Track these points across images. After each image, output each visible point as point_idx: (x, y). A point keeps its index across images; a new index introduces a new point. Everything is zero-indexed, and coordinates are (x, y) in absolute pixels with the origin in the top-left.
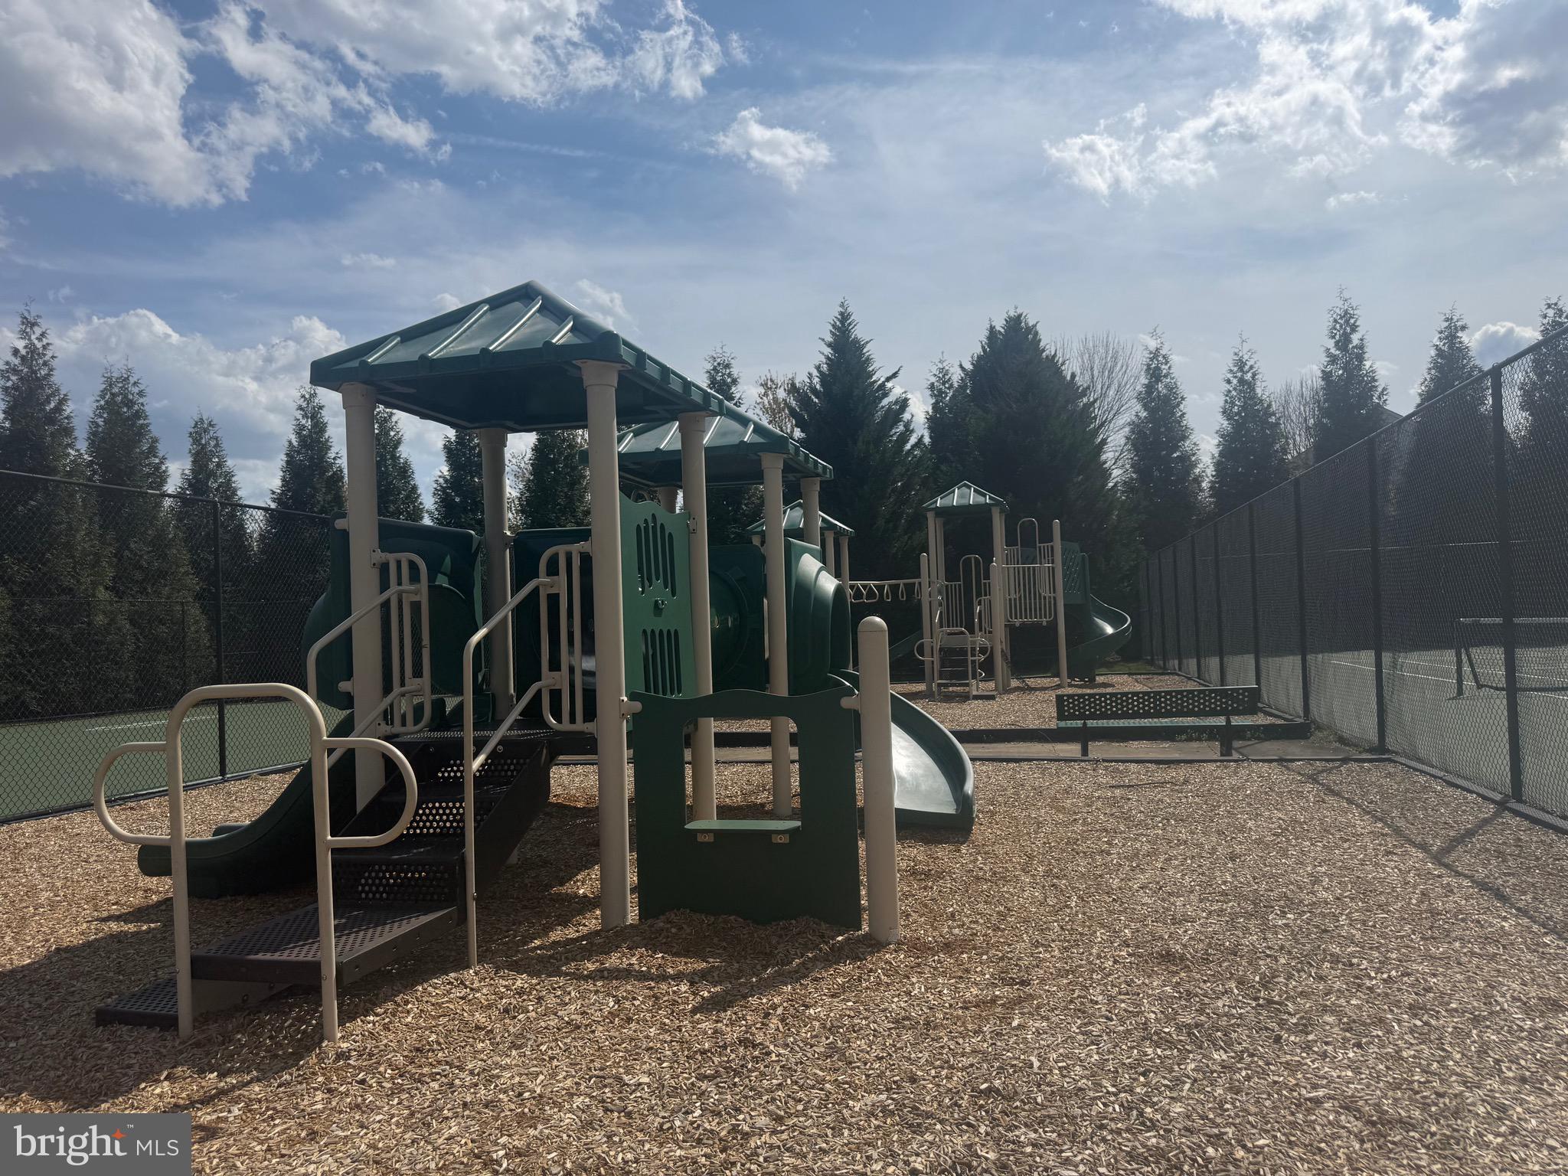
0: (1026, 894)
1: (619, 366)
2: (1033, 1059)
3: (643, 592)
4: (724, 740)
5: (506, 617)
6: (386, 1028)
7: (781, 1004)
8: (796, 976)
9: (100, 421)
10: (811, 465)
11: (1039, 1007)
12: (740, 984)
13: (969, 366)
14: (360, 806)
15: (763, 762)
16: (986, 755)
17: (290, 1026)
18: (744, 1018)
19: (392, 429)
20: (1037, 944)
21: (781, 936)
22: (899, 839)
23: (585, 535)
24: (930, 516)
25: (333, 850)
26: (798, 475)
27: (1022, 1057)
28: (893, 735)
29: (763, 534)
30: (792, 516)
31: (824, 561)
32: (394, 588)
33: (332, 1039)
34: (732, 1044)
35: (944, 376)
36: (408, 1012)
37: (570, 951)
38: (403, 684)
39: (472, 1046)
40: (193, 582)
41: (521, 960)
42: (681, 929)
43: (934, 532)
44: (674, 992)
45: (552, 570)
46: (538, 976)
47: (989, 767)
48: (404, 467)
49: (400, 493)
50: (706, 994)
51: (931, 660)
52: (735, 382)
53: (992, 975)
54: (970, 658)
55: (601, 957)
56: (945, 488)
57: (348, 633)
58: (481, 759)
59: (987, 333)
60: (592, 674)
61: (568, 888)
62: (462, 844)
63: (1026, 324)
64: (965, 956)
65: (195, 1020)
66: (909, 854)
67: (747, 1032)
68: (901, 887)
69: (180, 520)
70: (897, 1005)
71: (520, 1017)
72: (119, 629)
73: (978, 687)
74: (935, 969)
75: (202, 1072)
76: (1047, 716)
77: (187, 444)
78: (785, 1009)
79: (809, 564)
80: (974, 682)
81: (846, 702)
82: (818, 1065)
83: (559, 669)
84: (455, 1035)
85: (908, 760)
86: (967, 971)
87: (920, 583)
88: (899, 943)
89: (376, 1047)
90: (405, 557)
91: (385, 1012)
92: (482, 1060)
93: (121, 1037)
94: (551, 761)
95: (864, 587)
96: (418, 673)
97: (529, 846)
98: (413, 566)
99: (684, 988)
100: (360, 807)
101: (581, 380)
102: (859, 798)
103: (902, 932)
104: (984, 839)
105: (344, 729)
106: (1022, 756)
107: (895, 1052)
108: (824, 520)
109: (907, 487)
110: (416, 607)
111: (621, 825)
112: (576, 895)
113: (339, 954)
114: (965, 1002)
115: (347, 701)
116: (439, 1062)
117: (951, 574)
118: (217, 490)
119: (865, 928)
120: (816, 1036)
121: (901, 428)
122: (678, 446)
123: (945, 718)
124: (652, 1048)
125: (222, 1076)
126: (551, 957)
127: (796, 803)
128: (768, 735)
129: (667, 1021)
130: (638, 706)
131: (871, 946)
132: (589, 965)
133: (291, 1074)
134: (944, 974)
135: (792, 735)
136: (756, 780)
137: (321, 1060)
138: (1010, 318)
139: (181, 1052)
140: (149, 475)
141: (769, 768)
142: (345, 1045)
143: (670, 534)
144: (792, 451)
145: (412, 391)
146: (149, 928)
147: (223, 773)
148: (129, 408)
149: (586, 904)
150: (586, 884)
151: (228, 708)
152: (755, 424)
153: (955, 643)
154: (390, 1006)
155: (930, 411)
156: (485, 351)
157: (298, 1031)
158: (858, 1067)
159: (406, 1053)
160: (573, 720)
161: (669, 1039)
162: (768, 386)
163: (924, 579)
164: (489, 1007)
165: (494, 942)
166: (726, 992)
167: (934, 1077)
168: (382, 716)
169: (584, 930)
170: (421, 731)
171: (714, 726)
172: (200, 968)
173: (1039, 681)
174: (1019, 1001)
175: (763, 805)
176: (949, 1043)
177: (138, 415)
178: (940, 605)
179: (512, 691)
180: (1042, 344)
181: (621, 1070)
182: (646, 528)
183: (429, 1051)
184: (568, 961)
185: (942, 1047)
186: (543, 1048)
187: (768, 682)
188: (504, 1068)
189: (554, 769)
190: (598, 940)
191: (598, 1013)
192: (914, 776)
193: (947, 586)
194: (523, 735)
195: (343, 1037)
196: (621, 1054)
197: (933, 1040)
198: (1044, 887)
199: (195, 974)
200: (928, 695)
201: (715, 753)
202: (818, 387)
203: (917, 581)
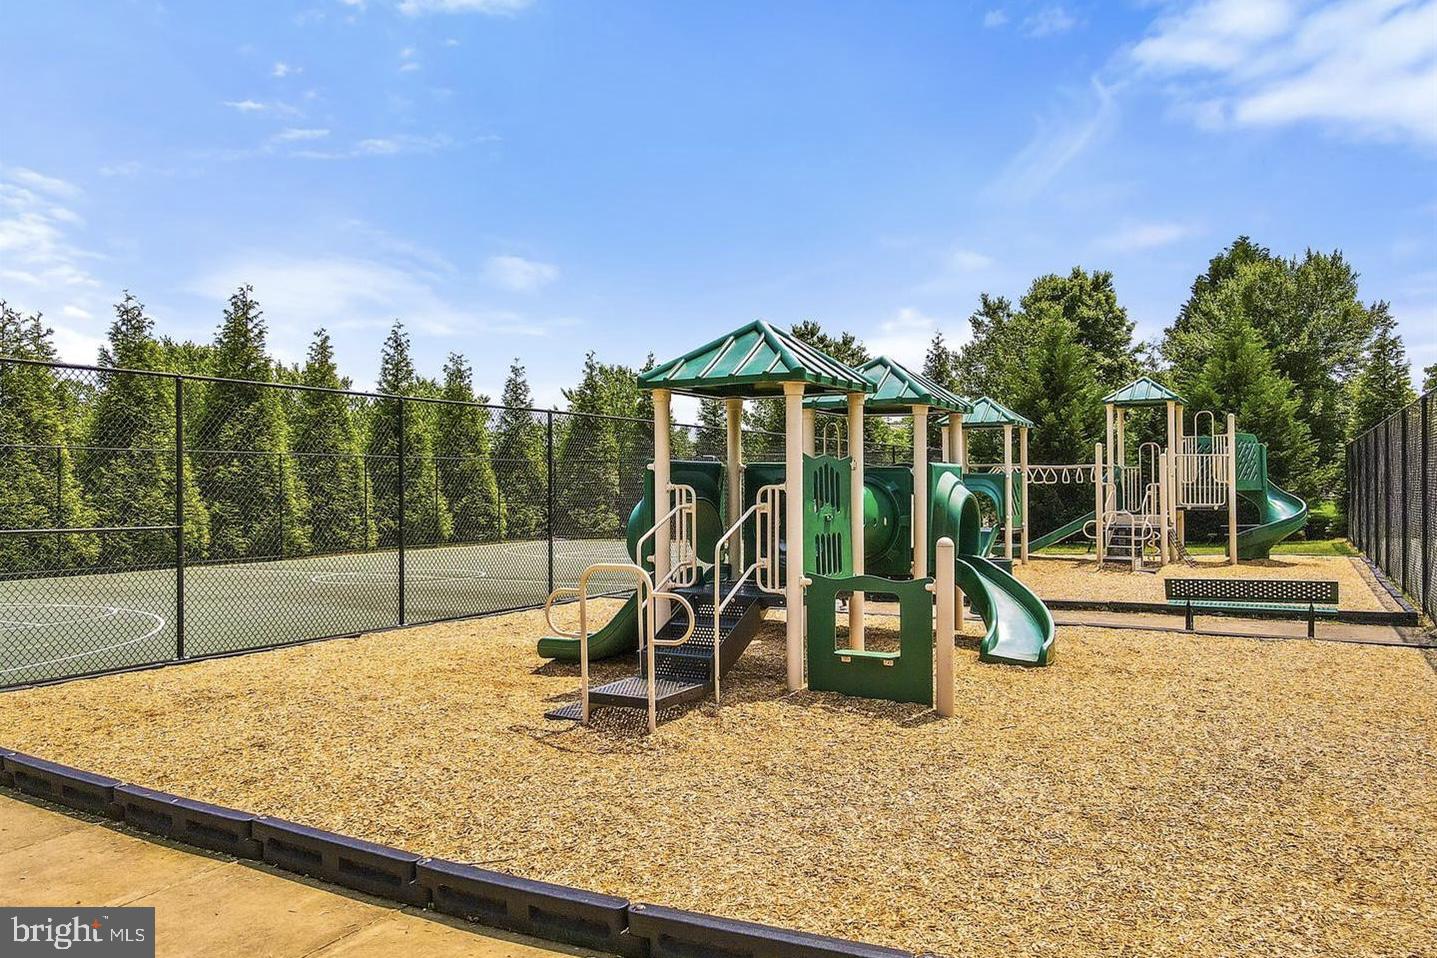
1: (804, 383)
3: (817, 511)
5: (739, 526)
10: (951, 408)
23: (782, 480)
24: (1109, 408)
31: (960, 475)
32: (678, 507)
43: (1112, 423)
51: (1099, 538)
54: (1134, 538)
57: (655, 533)
58: (723, 606)
79: (947, 480)
80: (1137, 558)
81: (928, 587)
83: (766, 557)
87: (1095, 469)
90: (684, 487)
94: (763, 608)
95: (1045, 471)
98: (688, 493)
113: (657, 696)
115: (651, 567)
119: (934, 707)
130: (809, 581)
143: (837, 473)
156: (731, 375)
160: (773, 587)
163: (1099, 466)
170: (691, 585)
179: (742, 569)
182: (821, 473)
193: (1125, 471)
194: (746, 595)
203: (1092, 466)
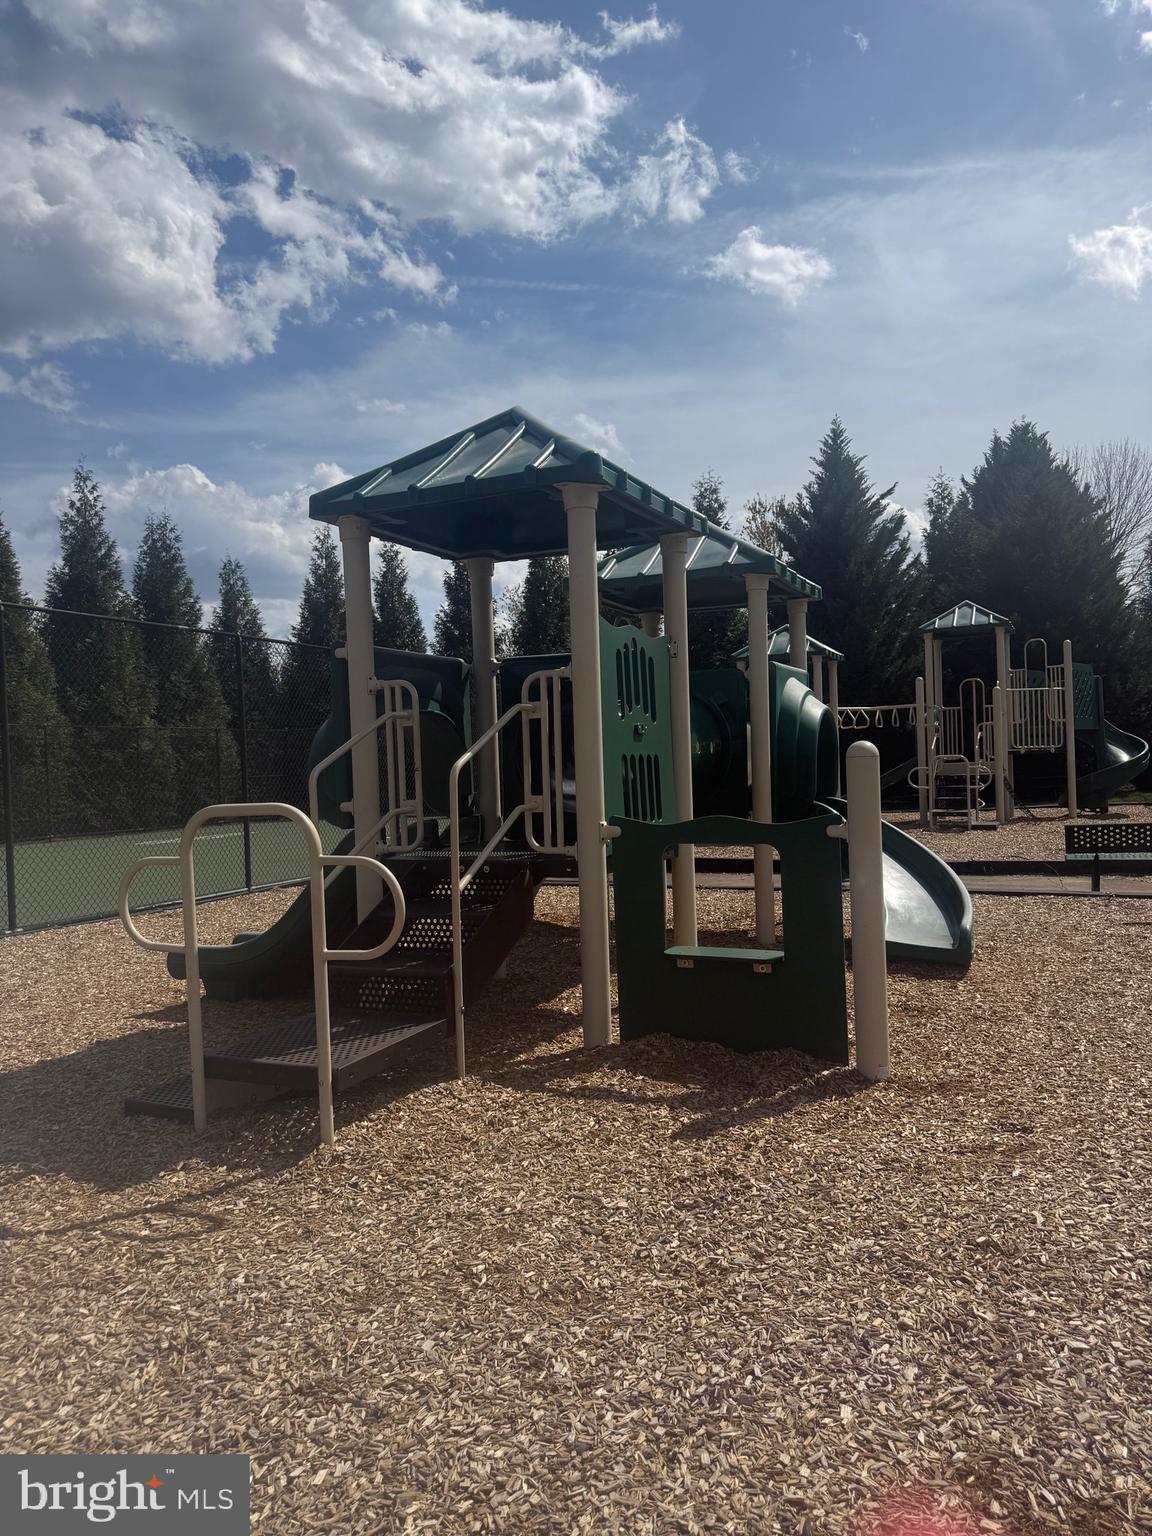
0: (1031, 1035)
1: (599, 488)
2: (1035, 1213)
3: (622, 717)
4: (704, 866)
5: (493, 738)
6: (379, 1133)
7: (763, 1136)
8: (779, 1109)
9: (144, 565)
10: (798, 586)
11: (1042, 1157)
12: (721, 1113)
13: (971, 480)
14: (360, 919)
15: (746, 889)
16: (985, 888)
17: (292, 1127)
18: (724, 1148)
19: (398, 567)
20: (1041, 1089)
21: (763, 1067)
22: (890, 972)
23: (566, 661)
24: (928, 638)
25: (330, 963)
26: (784, 597)
27: (1024, 1210)
28: (884, 866)
29: (746, 660)
30: (780, 641)
31: (810, 684)
32: (388, 713)
33: (327, 1143)
34: (712, 1174)
35: (943, 491)
36: (400, 1119)
37: (552, 1067)
38: (397, 806)
39: (458, 1156)
40: (225, 710)
41: (507, 1073)
42: (661, 1052)
43: (931, 655)
44: (654, 1116)
45: (534, 696)
46: (523, 1090)
47: (990, 900)
48: (409, 603)
49: (406, 628)
50: (686, 1121)
51: (925, 788)
52: (721, 507)
53: (991, 1120)
54: (969, 787)
55: (584, 1076)
56: (944, 608)
57: (348, 754)
58: (467, 878)
59: (991, 445)
60: (572, 797)
61: (553, 1005)
62: (450, 960)
63: (1034, 434)
64: (961, 1098)
65: (208, 1116)
66: (901, 989)
67: (727, 1163)
68: (892, 1023)
69: (212, 654)
70: (886, 1146)
71: (504, 1130)
72: (162, 753)
73: (975, 817)
74: (928, 1110)
75: (213, 1164)
76: (1054, 847)
77: (218, 584)
78: (767, 1141)
79: (795, 689)
80: (973, 811)
81: (833, 831)
82: (802, 1203)
83: (541, 793)
84: (442, 1145)
85: (900, 892)
86: (963, 1114)
87: (915, 709)
88: (890, 1081)
89: (369, 1152)
90: (398, 683)
91: (378, 1118)
92: (466, 1172)
93: (145, 1126)
94: (537, 881)
95: (854, 713)
96: (411, 795)
97: (518, 961)
98: (406, 693)
99: (664, 1112)
100: (360, 921)
101: (562, 503)
102: (846, 928)
103: (892, 1070)
104: (983, 976)
105: (345, 847)
106: (1026, 890)
107: (884, 1194)
108: (812, 644)
109: (901, 609)
110: (408, 731)
111: (601, 947)
112: (561, 1012)
113: (335, 1062)
114: (960, 1146)
115: (348, 821)
116: (426, 1171)
117: (949, 698)
118: (245, 626)
119: (853, 1063)
120: (799, 1173)
121: (896, 547)
122: (659, 570)
123: (942, 849)
124: (630, 1172)
125: (230, 1170)
126: (536, 1072)
127: (779, 931)
128: (751, 862)
129: (646, 1145)
130: (617, 831)
131: (858, 1082)
132: (571, 1083)
133: (291, 1173)
134: (937, 1116)
135: (776, 863)
136: (739, 906)
137: (318, 1162)
138: (1017, 428)
139: (196, 1144)
140: (185, 614)
141: (752, 895)
142: (340, 1149)
143: (650, 659)
144: (778, 571)
145: (403, 522)
146: (176, 1026)
147: (248, 884)
148: (167, 552)
149: (570, 1022)
150: (569, 1002)
151: (252, 826)
152: (740, 544)
153: (954, 771)
154: (383, 1112)
155: (928, 528)
156: (469, 478)
157: (298, 1132)
158: (844, 1208)
159: (396, 1160)
160: (554, 844)
161: (648, 1163)
162: (756, 510)
163: (920, 704)
164: (475, 1118)
165: (482, 1054)
166: (707, 1120)
167: (925, 1225)
168: (379, 835)
169: (568, 1047)
170: (414, 850)
171: (695, 851)
172: (211, 1066)
173: (1045, 811)
174: (1021, 1149)
175: (745, 932)
176: (944, 1189)
177: (175, 558)
178: (937, 731)
179: (499, 814)
180: (1052, 453)
181: (600, 1192)
182: (626, 654)
183: (417, 1159)
184: (552, 1077)
185: (935, 1193)
186: (525, 1163)
187: (751, 808)
188: (487, 1181)
189: (542, 889)
190: (580, 1058)
191: (579, 1132)
192: (907, 909)
193: (944, 712)
194: (508, 857)
195: (339, 1140)
196: (600, 1175)
197: (925, 1184)
198: (1049, 1028)
199: (208, 1074)
200: (922, 825)
201: (696, 879)
202: (808, 508)
203: (911, 706)
